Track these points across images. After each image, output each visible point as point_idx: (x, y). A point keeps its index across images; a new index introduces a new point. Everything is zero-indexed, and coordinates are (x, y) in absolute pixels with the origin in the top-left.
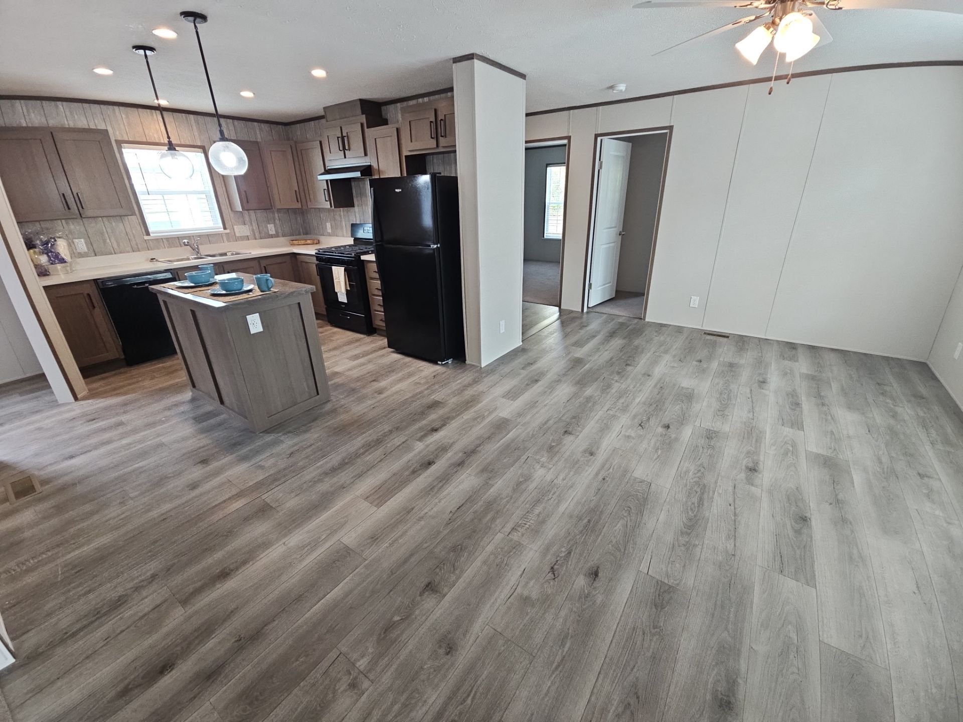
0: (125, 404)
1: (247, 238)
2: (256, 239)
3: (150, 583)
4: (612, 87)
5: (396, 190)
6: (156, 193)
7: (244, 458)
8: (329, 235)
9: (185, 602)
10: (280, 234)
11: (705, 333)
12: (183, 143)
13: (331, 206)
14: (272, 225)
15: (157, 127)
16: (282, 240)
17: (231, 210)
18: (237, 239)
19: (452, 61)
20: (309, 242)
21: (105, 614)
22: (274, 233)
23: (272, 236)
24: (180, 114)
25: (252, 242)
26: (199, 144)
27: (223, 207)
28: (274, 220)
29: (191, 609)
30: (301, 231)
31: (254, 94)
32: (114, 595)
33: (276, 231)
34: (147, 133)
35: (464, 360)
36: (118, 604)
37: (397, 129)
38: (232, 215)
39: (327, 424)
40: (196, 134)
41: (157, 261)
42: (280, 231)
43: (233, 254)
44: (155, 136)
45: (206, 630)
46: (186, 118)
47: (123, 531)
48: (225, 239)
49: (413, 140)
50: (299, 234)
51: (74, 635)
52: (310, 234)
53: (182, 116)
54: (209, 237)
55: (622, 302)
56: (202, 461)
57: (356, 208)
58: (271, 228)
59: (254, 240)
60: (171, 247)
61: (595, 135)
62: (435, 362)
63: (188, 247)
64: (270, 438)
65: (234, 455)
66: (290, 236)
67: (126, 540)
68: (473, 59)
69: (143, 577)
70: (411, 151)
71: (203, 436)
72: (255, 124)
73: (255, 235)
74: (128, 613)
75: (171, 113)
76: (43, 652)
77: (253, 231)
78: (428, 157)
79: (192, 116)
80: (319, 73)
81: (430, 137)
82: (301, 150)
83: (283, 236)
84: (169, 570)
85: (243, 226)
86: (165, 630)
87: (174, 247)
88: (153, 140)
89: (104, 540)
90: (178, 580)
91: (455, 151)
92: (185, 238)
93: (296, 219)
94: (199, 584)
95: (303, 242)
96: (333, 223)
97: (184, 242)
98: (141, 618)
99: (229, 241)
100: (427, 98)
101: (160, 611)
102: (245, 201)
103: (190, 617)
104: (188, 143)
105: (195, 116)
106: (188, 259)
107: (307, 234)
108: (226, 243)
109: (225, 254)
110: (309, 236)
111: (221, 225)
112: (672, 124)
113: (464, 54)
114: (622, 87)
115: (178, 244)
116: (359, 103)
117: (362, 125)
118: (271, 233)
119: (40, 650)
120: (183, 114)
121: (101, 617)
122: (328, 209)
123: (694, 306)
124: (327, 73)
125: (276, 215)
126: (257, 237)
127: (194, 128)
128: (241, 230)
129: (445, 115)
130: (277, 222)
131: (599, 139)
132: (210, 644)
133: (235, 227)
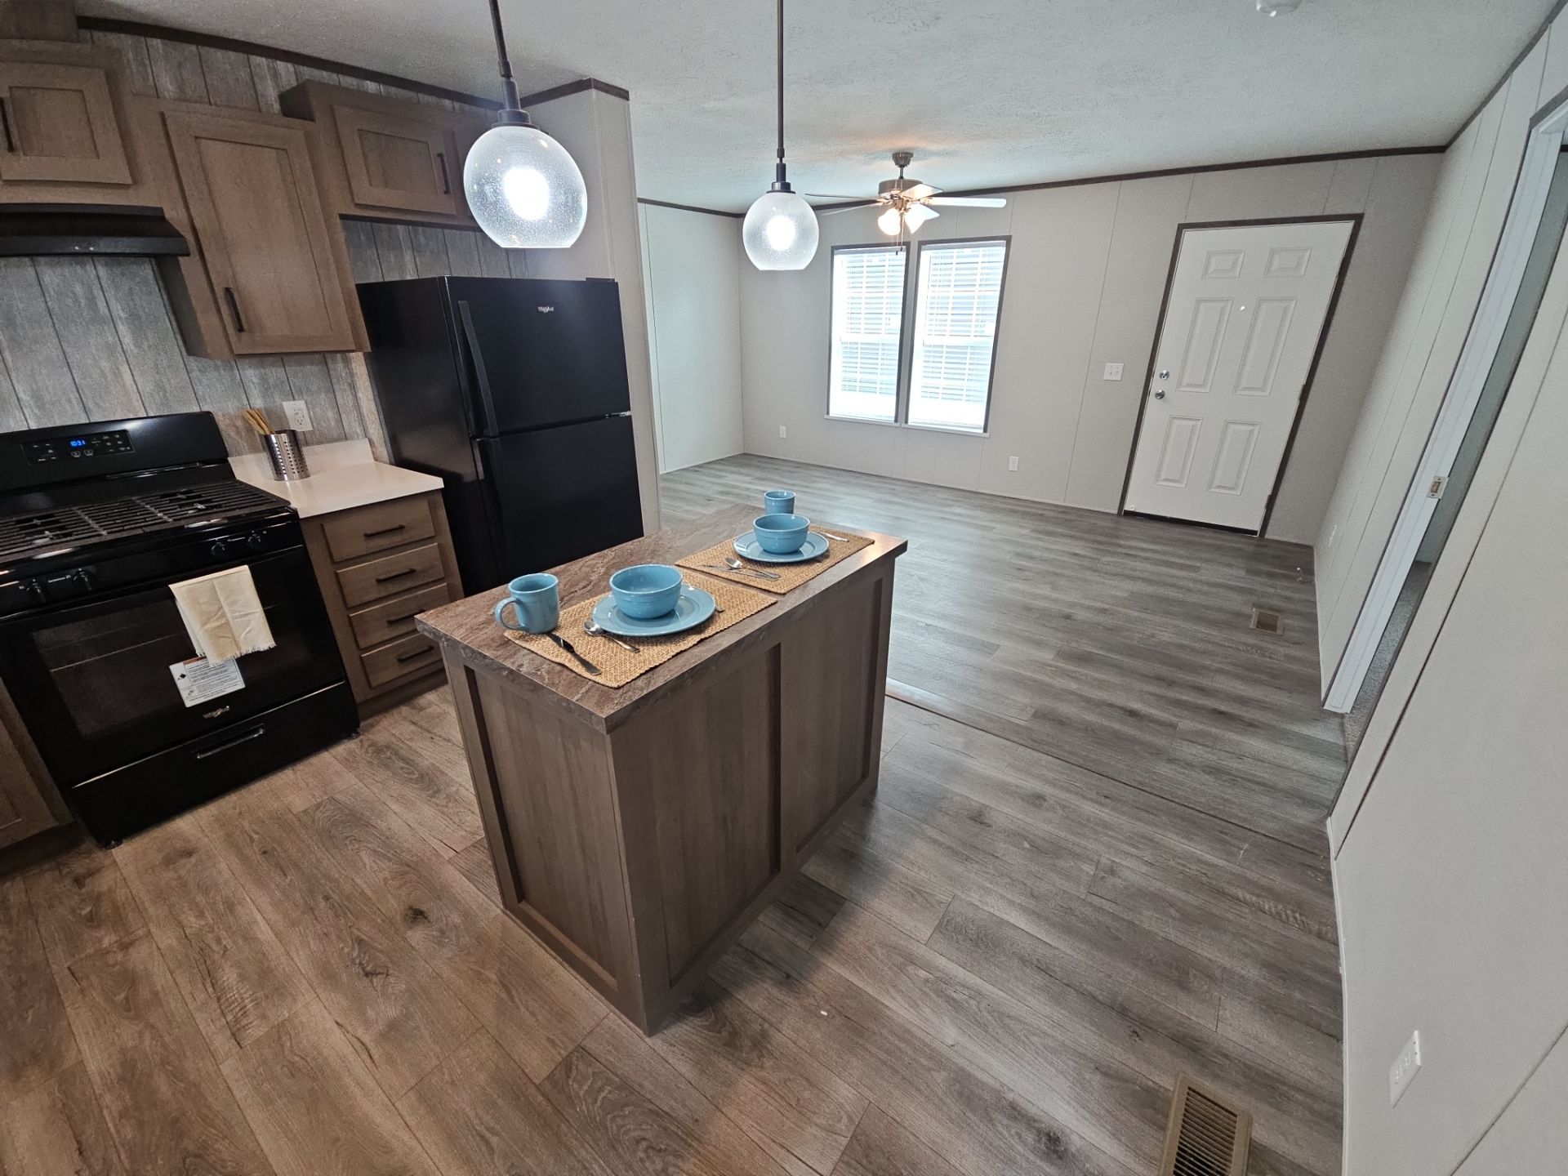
3: (1179, 760)
9: (1173, 726)
21: (1230, 774)
29: (1174, 719)
32: (1210, 779)
36: (1214, 771)
45: (1178, 703)
47: (1148, 830)
51: (1263, 784)
67: (1156, 815)
69: (1179, 769)
74: (1211, 758)
76: (1298, 797)
84: (1158, 753)
86: (1201, 727)
89: (1174, 841)
90: (1161, 742)
94: (1152, 725)
98: (1207, 746)
101: (1193, 738)
103: (1179, 717)
119: (1300, 801)
121: (1233, 775)
132: (1184, 698)
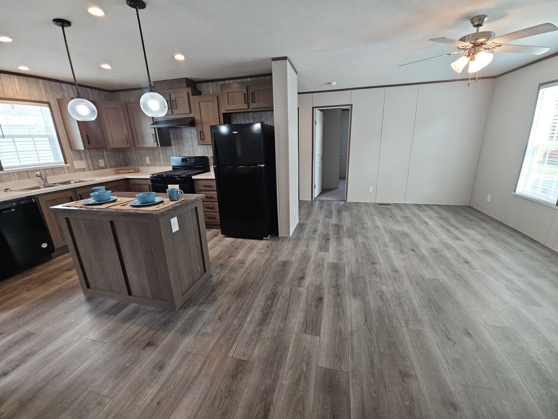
0: (20, 316)
1: (84, 170)
2: (90, 170)
4: (329, 83)
5: (234, 132)
6: (9, 137)
7: (184, 332)
8: (148, 165)
10: (108, 167)
11: (379, 204)
12: (33, 99)
13: (158, 145)
14: (102, 160)
15: (14, 87)
16: (109, 170)
17: (71, 149)
18: (76, 171)
19: (271, 60)
20: (132, 171)
22: (104, 165)
23: (102, 168)
24: (32, 79)
25: (87, 172)
26: (45, 100)
27: (64, 147)
28: (104, 157)
30: (123, 163)
31: (112, 67)
33: (105, 164)
34: (5, 91)
35: (277, 234)
37: (217, 97)
38: (71, 153)
39: (226, 291)
40: (43, 93)
41: (11, 191)
42: (108, 164)
43: (76, 182)
44: (12, 93)
46: (36, 81)
48: (66, 171)
49: (229, 104)
50: (121, 166)
52: (130, 166)
53: (33, 80)
54: (54, 170)
55: (327, 194)
56: (148, 344)
57: (173, 147)
58: (102, 163)
59: (89, 172)
60: (21, 179)
61: (312, 107)
62: (261, 239)
63: (40, 178)
64: (191, 311)
65: (173, 331)
66: (115, 167)
68: (286, 59)
70: (226, 110)
71: (127, 325)
72: (88, 89)
73: (89, 167)
75: (25, 77)
77: (88, 164)
78: (232, 115)
79: (40, 80)
80: (180, 57)
81: (244, 103)
82: (131, 108)
83: (110, 168)
85: (81, 161)
87: (23, 179)
88: (9, 97)
91: (273, 110)
92: (37, 171)
93: (119, 156)
95: (127, 171)
96: (152, 158)
97: (37, 174)
99: (69, 172)
100: (232, 81)
102: (86, 142)
104: (36, 99)
105: (44, 81)
106: (38, 188)
107: (126, 165)
108: (67, 174)
109: (69, 182)
110: (132, 167)
111: (63, 160)
112: (351, 104)
113: (281, 56)
114: (334, 84)
115: (27, 176)
116: (185, 80)
117: (188, 93)
118: (101, 166)
120: (34, 79)
122: (156, 147)
123: (370, 191)
124: (185, 57)
125: (105, 153)
126: (91, 169)
127: (42, 89)
128: (79, 164)
129: (254, 90)
130: (106, 157)
131: (314, 109)
133: (74, 162)
